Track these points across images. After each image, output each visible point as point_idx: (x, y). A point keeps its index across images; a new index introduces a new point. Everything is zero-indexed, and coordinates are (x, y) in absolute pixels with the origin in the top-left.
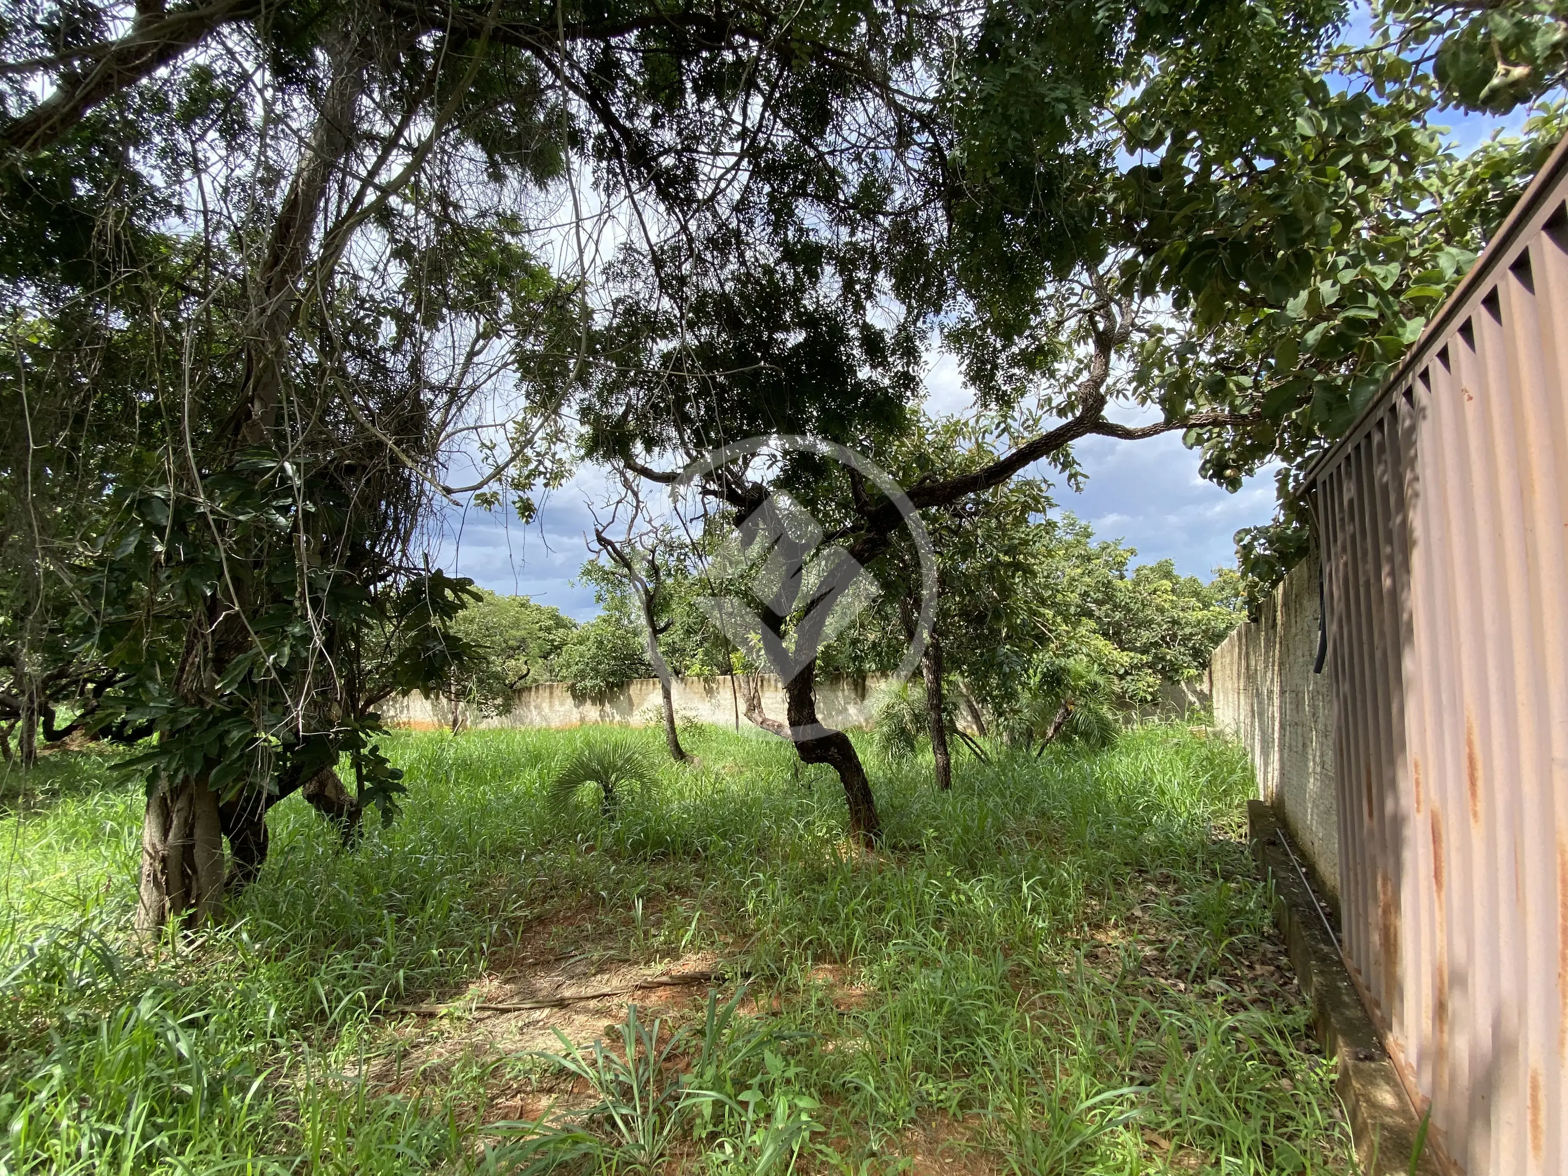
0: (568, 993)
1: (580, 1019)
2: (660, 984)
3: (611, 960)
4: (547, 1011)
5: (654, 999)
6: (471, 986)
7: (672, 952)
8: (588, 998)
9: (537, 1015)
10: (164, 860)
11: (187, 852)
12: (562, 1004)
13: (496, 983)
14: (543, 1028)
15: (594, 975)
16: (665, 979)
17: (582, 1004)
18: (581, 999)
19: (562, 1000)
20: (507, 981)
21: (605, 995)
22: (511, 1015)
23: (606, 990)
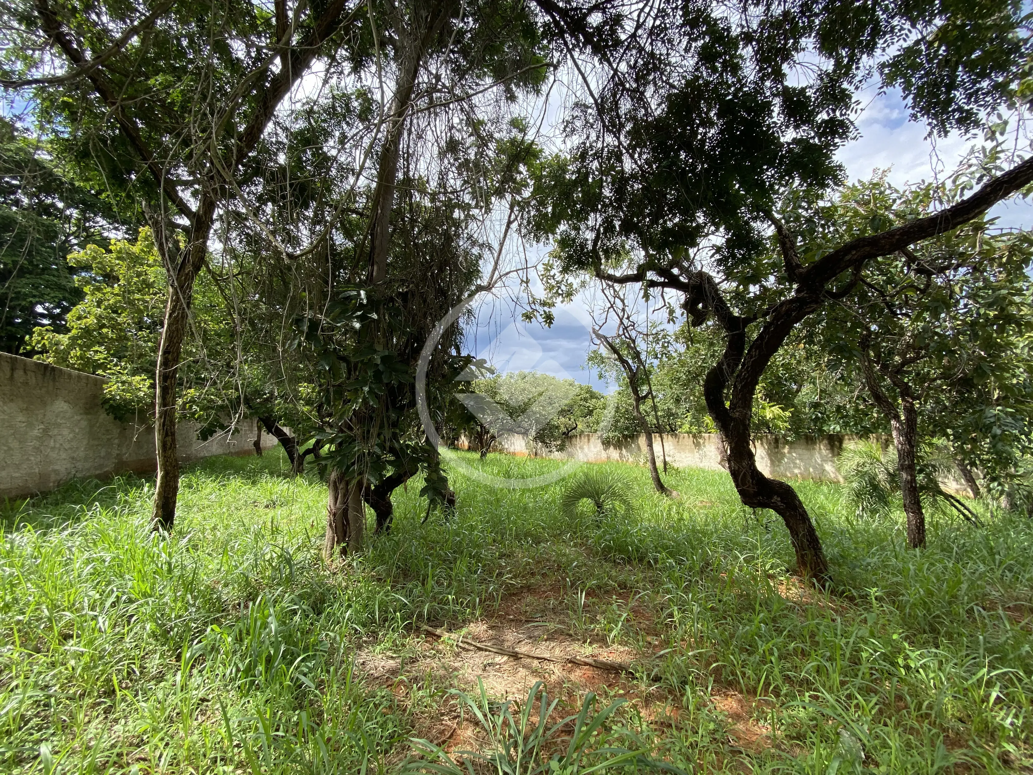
0: (523, 649)
1: (522, 672)
2: (586, 664)
3: (562, 632)
4: (506, 658)
5: (577, 675)
6: (472, 625)
7: (602, 640)
8: (534, 658)
9: (499, 659)
10: (335, 515)
11: (345, 512)
12: (515, 656)
13: (485, 627)
14: (498, 670)
15: (546, 640)
16: (590, 660)
17: (529, 660)
18: (529, 656)
19: (517, 653)
20: (492, 628)
21: (545, 659)
22: (484, 653)
23: (547, 656)
